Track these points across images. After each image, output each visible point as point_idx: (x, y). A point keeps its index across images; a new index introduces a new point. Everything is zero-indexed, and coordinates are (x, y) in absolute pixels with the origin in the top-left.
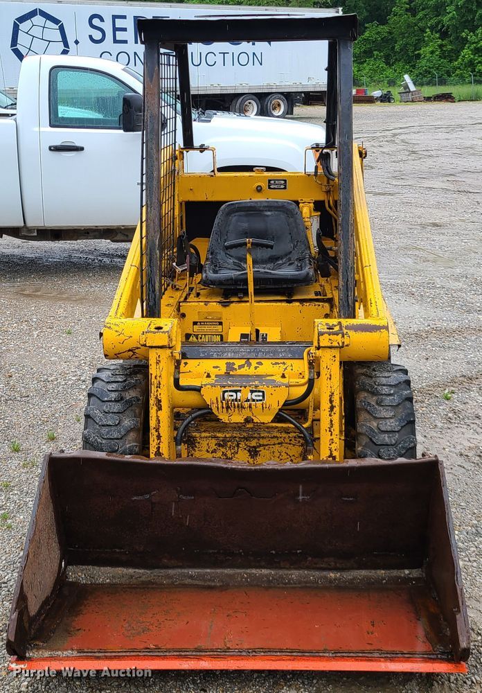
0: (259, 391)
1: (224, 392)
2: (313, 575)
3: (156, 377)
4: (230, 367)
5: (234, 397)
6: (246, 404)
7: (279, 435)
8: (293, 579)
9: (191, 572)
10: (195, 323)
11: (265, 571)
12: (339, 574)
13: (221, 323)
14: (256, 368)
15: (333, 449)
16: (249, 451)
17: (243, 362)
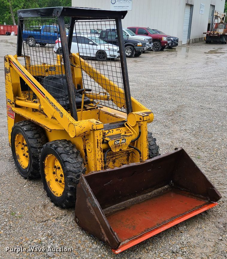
0: (125, 139)
1: (115, 141)
2: (145, 196)
3: (100, 141)
5: (118, 143)
6: (121, 145)
7: (121, 154)
9: (113, 207)
12: (150, 193)
14: (112, 132)
16: (113, 162)
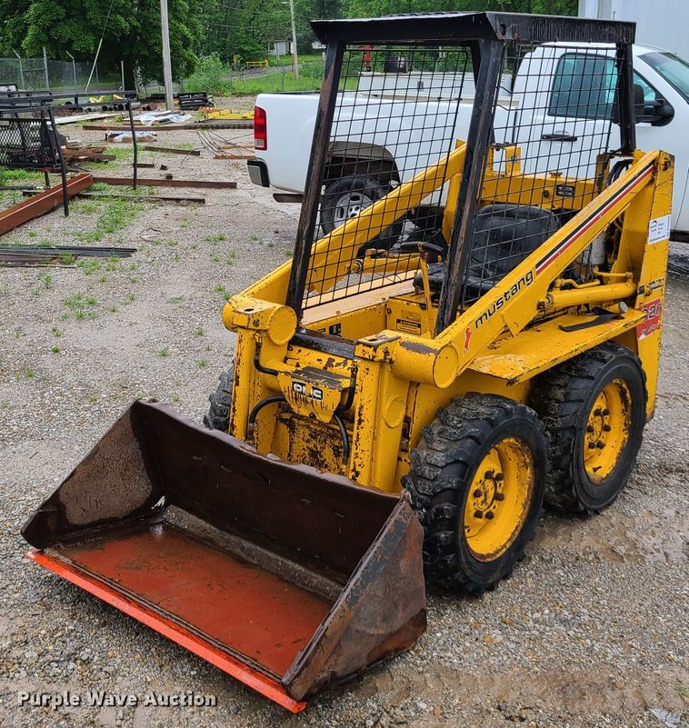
0: (319, 390)
1: (294, 383)
4: (330, 362)
5: (300, 390)
6: (309, 400)
8: (312, 583)
10: (398, 321)
11: (297, 567)
13: (419, 326)
15: (357, 464)
17: (342, 360)
